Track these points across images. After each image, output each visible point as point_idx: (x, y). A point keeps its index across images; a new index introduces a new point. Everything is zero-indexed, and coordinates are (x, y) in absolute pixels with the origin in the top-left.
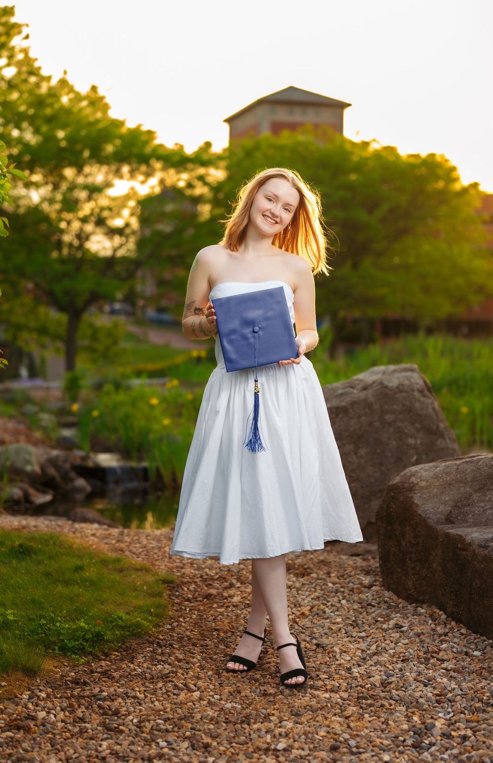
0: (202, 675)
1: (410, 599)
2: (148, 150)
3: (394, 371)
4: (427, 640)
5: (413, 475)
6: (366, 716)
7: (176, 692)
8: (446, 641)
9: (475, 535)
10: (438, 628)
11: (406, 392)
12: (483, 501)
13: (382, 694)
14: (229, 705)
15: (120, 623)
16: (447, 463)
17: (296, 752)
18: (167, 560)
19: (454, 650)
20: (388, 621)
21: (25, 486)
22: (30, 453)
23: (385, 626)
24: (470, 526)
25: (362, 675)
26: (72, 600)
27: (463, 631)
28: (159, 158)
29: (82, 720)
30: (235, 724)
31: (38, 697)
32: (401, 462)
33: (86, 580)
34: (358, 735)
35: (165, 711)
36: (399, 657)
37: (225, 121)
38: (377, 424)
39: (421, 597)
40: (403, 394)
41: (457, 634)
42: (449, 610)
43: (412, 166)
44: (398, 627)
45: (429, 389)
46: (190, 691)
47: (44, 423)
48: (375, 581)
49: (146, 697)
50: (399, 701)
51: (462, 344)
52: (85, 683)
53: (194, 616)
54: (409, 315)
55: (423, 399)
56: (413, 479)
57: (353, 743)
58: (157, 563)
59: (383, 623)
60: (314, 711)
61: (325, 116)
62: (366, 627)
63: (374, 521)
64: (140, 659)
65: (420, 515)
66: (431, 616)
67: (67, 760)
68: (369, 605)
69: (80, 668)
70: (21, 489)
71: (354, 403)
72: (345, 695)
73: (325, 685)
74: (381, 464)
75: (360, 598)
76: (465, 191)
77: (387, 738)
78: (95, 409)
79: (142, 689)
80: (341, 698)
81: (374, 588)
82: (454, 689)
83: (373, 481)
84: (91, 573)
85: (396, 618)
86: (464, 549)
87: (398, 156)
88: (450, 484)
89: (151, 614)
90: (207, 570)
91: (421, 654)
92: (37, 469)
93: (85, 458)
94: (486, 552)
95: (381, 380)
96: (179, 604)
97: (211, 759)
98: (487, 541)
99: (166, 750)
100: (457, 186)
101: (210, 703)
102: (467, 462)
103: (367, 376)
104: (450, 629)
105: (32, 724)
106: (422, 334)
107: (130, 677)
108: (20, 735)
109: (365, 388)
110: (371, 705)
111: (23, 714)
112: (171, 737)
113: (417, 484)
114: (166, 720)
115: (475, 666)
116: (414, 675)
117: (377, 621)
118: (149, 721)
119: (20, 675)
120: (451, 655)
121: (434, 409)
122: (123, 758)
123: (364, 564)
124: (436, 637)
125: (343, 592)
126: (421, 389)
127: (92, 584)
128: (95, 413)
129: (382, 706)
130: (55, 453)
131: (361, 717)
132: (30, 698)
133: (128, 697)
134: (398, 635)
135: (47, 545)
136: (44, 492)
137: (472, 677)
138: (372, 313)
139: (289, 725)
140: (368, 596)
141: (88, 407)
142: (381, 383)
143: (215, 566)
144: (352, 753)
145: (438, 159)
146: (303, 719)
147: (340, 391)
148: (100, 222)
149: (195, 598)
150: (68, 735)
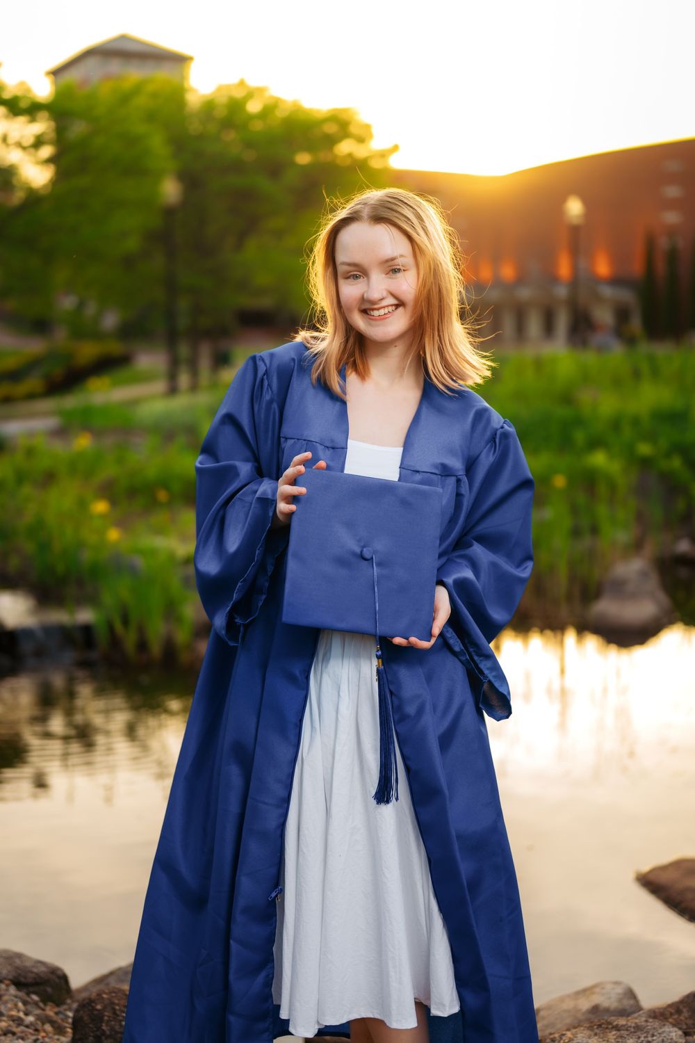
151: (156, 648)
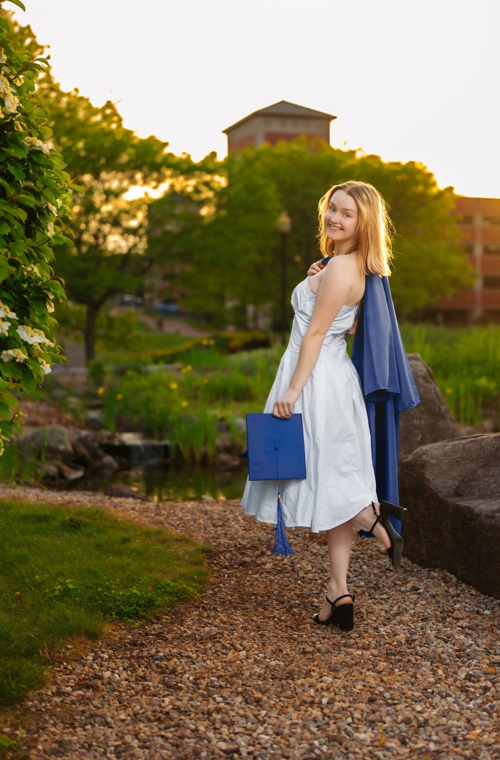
0: (245, 636)
1: (423, 564)
2: (159, 159)
4: (442, 601)
5: (424, 453)
6: (396, 670)
7: (224, 651)
8: (458, 601)
9: (482, 506)
10: (450, 590)
12: (487, 476)
13: (408, 651)
14: (273, 663)
15: (168, 589)
16: (454, 443)
17: (337, 705)
18: (202, 531)
19: (467, 609)
20: (406, 584)
21: (60, 463)
22: (62, 434)
23: (403, 589)
24: (477, 499)
25: (388, 634)
26: (123, 569)
27: (473, 592)
28: (169, 166)
29: (144, 678)
30: (281, 680)
31: (102, 658)
32: (408, 439)
33: (133, 551)
34: (391, 688)
35: (216, 669)
36: (419, 617)
37: (224, 132)
39: (433, 562)
41: (468, 595)
42: (459, 573)
43: (395, 173)
44: (415, 589)
45: (431, 376)
46: (237, 650)
47: (72, 406)
49: (198, 656)
50: (425, 656)
52: (142, 644)
53: (233, 582)
55: (426, 385)
56: (424, 457)
57: (387, 695)
58: (195, 534)
59: (401, 586)
60: (349, 666)
61: (314, 128)
62: (387, 590)
64: (189, 622)
65: (432, 489)
66: (443, 579)
67: (135, 715)
68: (387, 569)
69: (136, 631)
70: (56, 466)
72: (375, 652)
73: (357, 643)
75: (379, 564)
76: (441, 194)
77: (417, 691)
78: (118, 393)
79: (194, 649)
80: (372, 654)
82: (471, 645)
84: (136, 544)
85: (412, 582)
86: (473, 520)
87: (381, 164)
88: (457, 461)
89: (194, 580)
90: (240, 540)
91: (438, 613)
92: (70, 448)
93: (111, 438)
94: (493, 522)
96: (218, 571)
97: (263, 713)
98: (493, 512)
99: (222, 705)
100: (434, 191)
101: (256, 662)
102: (472, 441)
104: (461, 590)
105: (99, 683)
106: (405, 324)
107: (181, 638)
108: (89, 693)
110: (399, 661)
111: (91, 674)
112: (226, 693)
113: (428, 461)
114: (218, 677)
115: (486, 624)
116: (434, 632)
117: (395, 584)
118: (204, 678)
119: (83, 638)
120: (464, 614)
121: (436, 393)
122: (185, 713)
124: (449, 598)
125: (363, 558)
126: (424, 375)
127: (139, 554)
128: (119, 397)
129: (409, 661)
130: (84, 433)
131: (391, 672)
132: (94, 660)
133: (182, 657)
134: (416, 596)
135: (95, 519)
136: (76, 469)
137: (485, 633)
139: (329, 679)
140: (385, 561)
141: (112, 391)
143: (247, 536)
144: (388, 705)
145: (418, 166)
146: (341, 674)
148: (115, 222)
149: (232, 566)
150: (133, 692)
151: (198, 457)
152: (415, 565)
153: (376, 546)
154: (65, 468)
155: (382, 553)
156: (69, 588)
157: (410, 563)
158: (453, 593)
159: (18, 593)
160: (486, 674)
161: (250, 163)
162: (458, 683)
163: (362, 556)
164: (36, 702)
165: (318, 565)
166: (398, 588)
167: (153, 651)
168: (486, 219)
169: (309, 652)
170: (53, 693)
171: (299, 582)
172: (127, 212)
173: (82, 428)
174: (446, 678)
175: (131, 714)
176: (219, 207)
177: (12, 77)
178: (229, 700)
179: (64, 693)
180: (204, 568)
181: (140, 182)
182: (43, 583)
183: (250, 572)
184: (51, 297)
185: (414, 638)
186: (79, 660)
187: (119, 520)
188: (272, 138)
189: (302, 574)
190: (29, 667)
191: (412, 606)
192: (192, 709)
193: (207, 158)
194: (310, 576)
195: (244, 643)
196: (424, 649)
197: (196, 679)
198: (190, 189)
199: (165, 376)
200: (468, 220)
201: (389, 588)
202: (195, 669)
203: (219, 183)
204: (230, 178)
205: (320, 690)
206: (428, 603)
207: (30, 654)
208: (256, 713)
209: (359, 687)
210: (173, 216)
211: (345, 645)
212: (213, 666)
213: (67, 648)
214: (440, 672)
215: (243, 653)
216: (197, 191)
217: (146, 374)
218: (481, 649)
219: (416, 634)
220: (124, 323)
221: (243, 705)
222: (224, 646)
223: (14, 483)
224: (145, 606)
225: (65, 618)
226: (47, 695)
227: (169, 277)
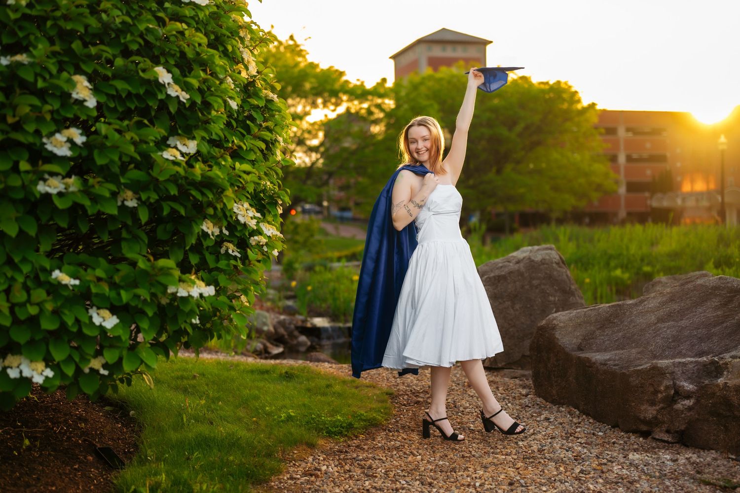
0: (420, 448)
1: (554, 402)
2: (337, 86)
3: (538, 250)
4: (567, 427)
5: (554, 319)
6: (530, 468)
7: (406, 456)
8: (580, 427)
9: (598, 357)
10: (574, 420)
11: (547, 264)
12: (603, 335)
13: (539, 456)
14: (441, 463)
15: (363, 417)
16: (578, 311)
17: (486, 486)
18: (386, 381)
19: (585, 432)
20: (540, 416)
21: (265, 341)
22: (266, 318)
23: (538, 419)
24: (595, 352)
25: (525, 447)
26: (329, 404)
27: (591, 421)
28: (346, 92)
29: (349, 471)
30: (446, 472)
31: (319, 459)
32: (545, 312)
33: (334, 393)
34: (525, 478)
35: (401, 466)
36: (549, 436)
37: (391, 58)
38: (527, 287)
39: (562, 401)
40: (545, 266)
41: (587, 423)
42: (581, 408)
43: (543, 91)
44: (547, 419)
45: (563, 262)
46: (414, 455)
47: (270, 297)
48: (530, 392)
49: (387, 459)
50: (551, 459)
51: (586, 231)
52: (346, 452)
53: (410, 414)
54: (541, 208)
55: (559, 269)
56: (555, 322)
57: (522, 481)
58: (379, 383)
59: (537, 417)
60: (496, 465)
61: (472, 52)
62: (526, 420)
63: (528, 353)
64: (379, 439)
65: (560, 346)
66: (569, 412)
67: (346, 491)
68: (527, 406)
69: (341, 444)
70: (261, 343)
71: (511, 273)
72: (515, 457)
73: (502, 452)
74: (531, 315)
75: (520, 403)
76: (585, 110)
77: (544, 479)
78: (309, 285)
79: (384, 455)
80: (512, 458)
81: (529, 396)
82: (586, 453)
83: (525, 326)
84: (337, 388)
85: (545, 414)
86: (591, 367)
87: (531, 84)
88: (580, 325)
89: (382, 413)
90: (414, 387)
91: (563, 434)
92: (272, 329)
93: (304, 321)
94: (606, 368)
95: (530, 256)
96: (399, 407)
97: (435, 490)
98: (606, 360)
99: (406, 485)
100: (579, 106)
101: (428, 462)
102: (591, 310)
103: (519, 254)
104: (582, 420)
105: (319, 473)
106: (553, 225)
107: (375, 448)
108: (313, 478)
109: (518, 262)
110: (532, 462)
111: (312, 468)
112: (408, 479)
113: (558, 325)
114: (402, 471)
115: (599, 441)
116: (559, 445)
117: (533, 416)
118: (392, 471)
119: (304, 447)
120: (583, 435)
121: (567, 276)
122: (380, 490)
123: (521, 383)
124: (573, 424)
125: (509, 399)
126: (557, 262)
127: (339, 395)
128: (309, 288)
129: (540, 462)
130: (282, 317)
131: (526, 468)
132: (313, 460)
133: (376, 459)
134: (547, 424)
135: (304, 373)
136: (277, 346)
137: (597, 447)
138: (512, 208)
139: (481, 472)
140: (526, 401)
141: (303, 284)
142: (529, 258)
143: (420, 384)
144: (522, 486)
145: (563, 86)
146: (489, 470)
147: (500, 265)
148: (300, 142)
149: (409, 404)
150: (342, 478)
152: (548, 403)
153: (518, 391)
154: (268, 345)
155: (523, 395)
156: (291, 416)
157: (544, 402)
158: (575, 422)
159: (255, 419)
160: (594, 469)
161: (415, 87)
162: (574, 475)
163: (508, 397)
164: (277, 483)
165: (474, 403)
166: (535, 419)
167: (355, 455)
168: (628, 130)
169: (467, 457)
170: (288, 478)
171: (460, 414)
172: (309, 132)
173: (281, 314)
174: (566, 472)
175: (343, 490)
176: (388, 126)
177: (251, 48)
178: (411, 483)
179: (295, 479)
180: (389, 404)
181: (321, 106)
182: (272, 412)
183: (423, 408)
184: (280, 202)
185: (544, 449)
186: (303, 460)
187: (322, 373)
188: (435, 63)
189: (461, 409)
190: (269, 463)
191: (544, 429)
192: (385, 488)
193: (378, 84)
194: (468, 410)
195: (420, 451)
196: (551, 455)
197: (386, 472)
198: (363, 112)
199: (346, 271)
200: (611, 131)
201: (528, 419)
202: (385, 466)
203: (389, 104)
204: (398, 100)
205: (474, 479)
206: (557, 428)
207: (269, 455)
208: (429, 489)
209: (503, 476)
210: (349, 134)
211: (493, 453)
212: (398, 464)
213: (294, 453)
214: (562, 469)
215: (419, 457)
216: (370, 112)
217: (331, 270)
218: (592, 455)
219: (545, 446)
220: (308, 228)
221: (420, 486)
222: (405, 453)
223: (233, 353)
224: (346, 428)
225: (291, 434)
226: (284, 479)
227: (344, 188)
